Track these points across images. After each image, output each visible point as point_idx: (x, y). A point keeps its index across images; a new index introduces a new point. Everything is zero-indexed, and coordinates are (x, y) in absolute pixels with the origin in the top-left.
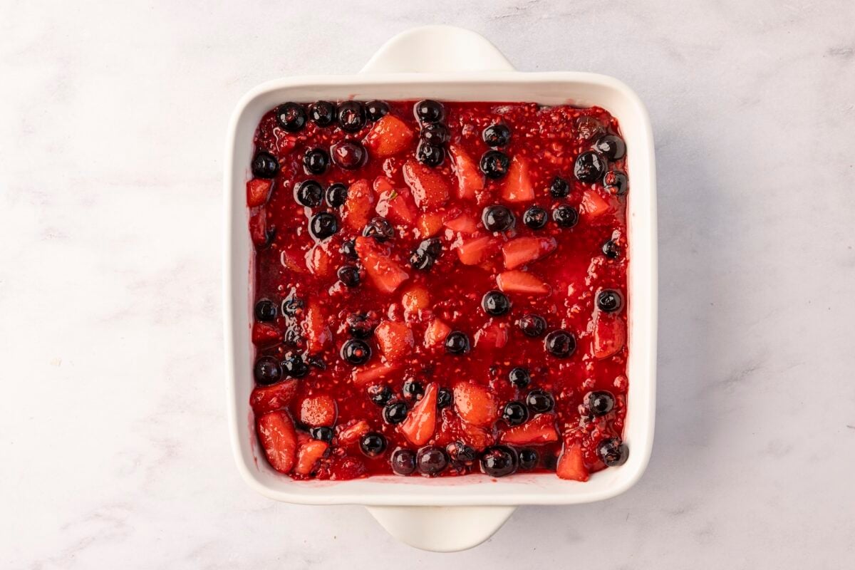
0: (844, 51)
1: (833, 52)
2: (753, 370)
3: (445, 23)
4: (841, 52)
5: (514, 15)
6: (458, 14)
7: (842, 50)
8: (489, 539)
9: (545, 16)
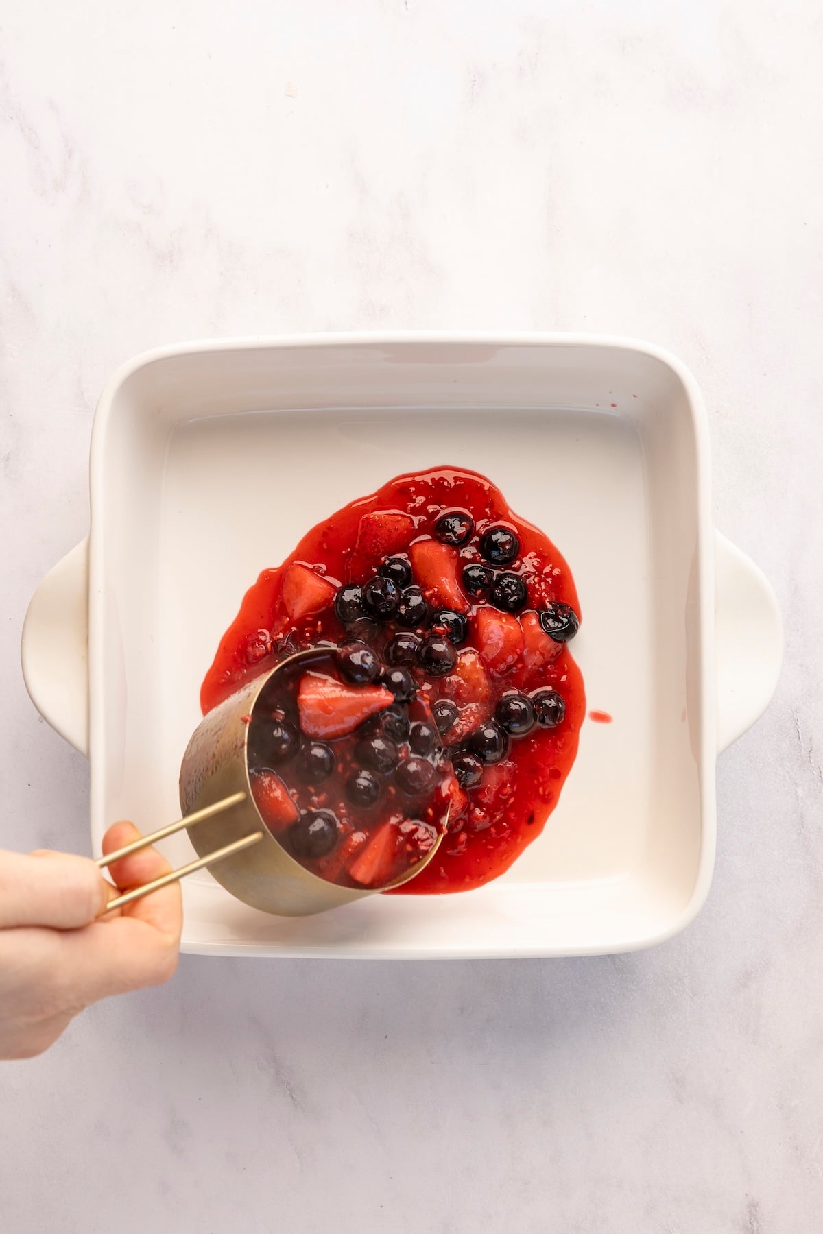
0: (755, 1224)
1: (753, 1207)
2: (292, 1097)
3: (788, 646)
4: (753, 1219)
5: (800, 746)
6: (801, 666)
7: (756, 1219)
8: (44, 718)
9: (800, 791)
